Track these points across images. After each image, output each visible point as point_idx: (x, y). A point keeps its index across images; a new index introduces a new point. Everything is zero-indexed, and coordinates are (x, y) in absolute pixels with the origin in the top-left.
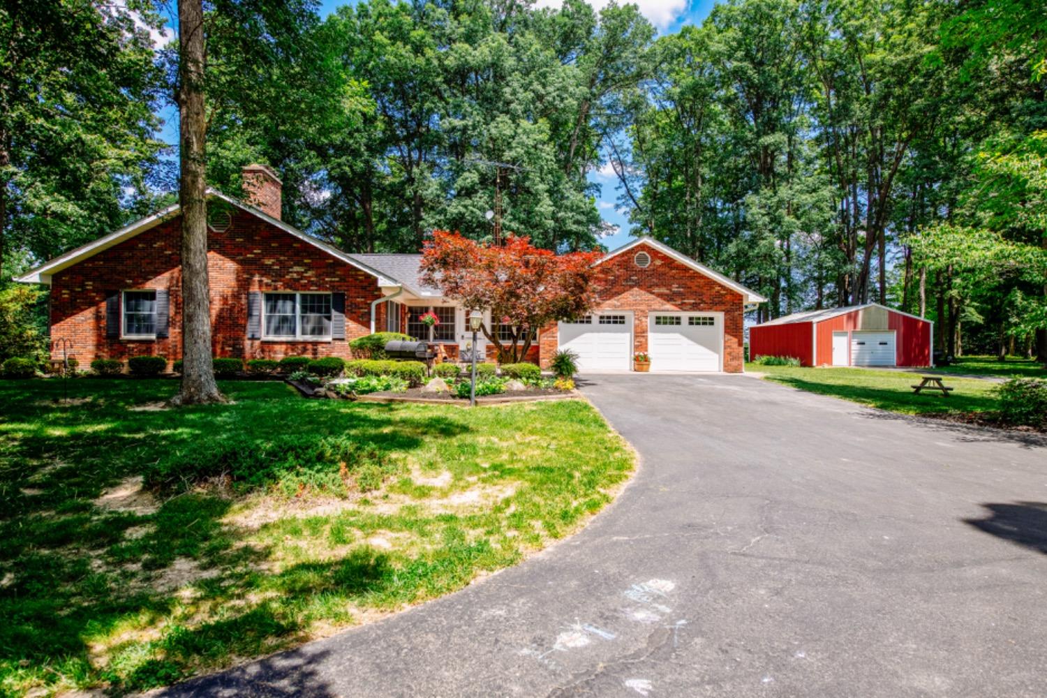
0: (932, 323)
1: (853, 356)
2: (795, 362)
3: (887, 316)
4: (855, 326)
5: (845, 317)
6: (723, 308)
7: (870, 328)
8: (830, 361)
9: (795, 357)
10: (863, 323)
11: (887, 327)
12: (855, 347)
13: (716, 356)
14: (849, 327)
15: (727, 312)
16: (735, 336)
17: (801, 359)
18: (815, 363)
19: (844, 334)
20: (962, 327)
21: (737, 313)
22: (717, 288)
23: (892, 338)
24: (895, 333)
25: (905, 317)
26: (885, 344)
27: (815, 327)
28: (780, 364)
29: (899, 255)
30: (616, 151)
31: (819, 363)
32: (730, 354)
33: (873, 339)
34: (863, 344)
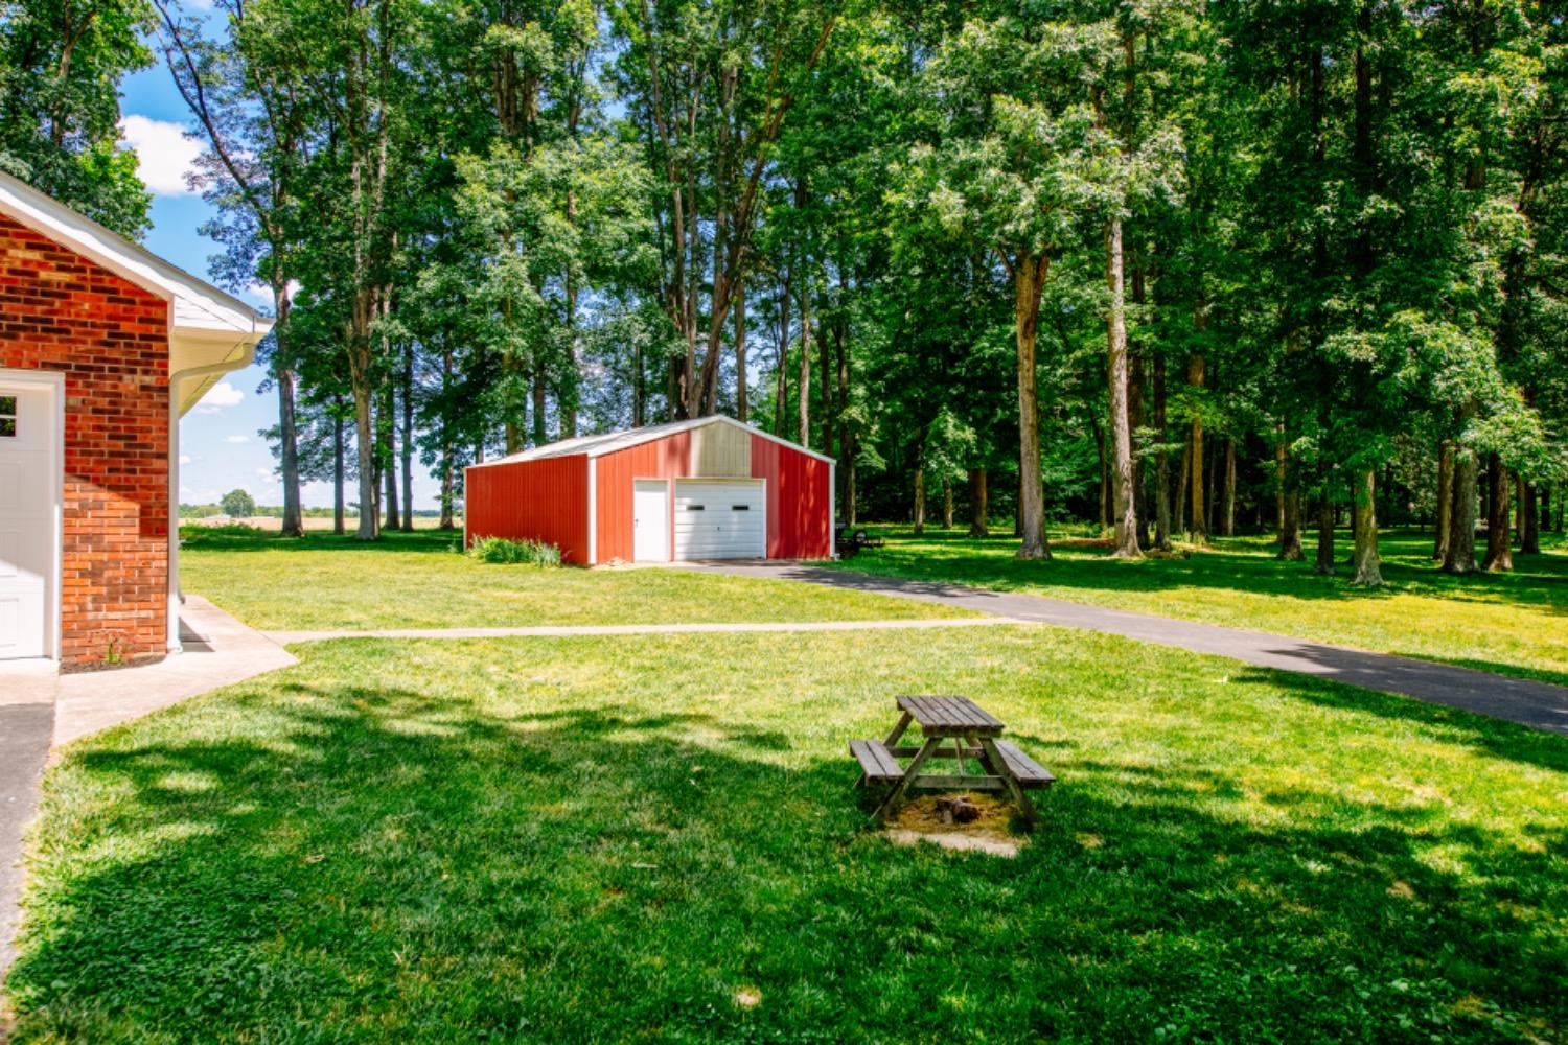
0: (832, 463)
1: (680, 539)
2: (550, 554)
3: (748, 447)
4: (685, 470)
5: (662, 450)
6: (56, 350)
7: (715, 473)
8: (627, 553)
9: (549, 542)
10: (703, 461)
11: (748, 469)
12: (684, 518)
13: (35, 584)
14: (668, 472)
15: (77, 375)
16: (125, 490)
17: (563, 549)
18: (592, 558)
19: (659, 486)
20: (857, 476)
21: (131, 383)
22: (20, 254)
23: (758, 494)
24: (765, 481)
25: (783, 449)
26: (745, 508)
27: (592, 465)
28: (519, 558)
29: (768, 352)
30: (178, 42)
31: (603, 557)
32: (94, 574)
33: (721, 497)
34: (700, 508)
